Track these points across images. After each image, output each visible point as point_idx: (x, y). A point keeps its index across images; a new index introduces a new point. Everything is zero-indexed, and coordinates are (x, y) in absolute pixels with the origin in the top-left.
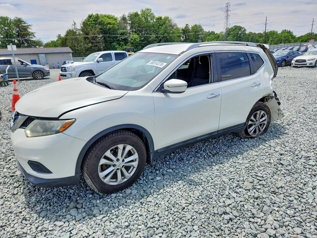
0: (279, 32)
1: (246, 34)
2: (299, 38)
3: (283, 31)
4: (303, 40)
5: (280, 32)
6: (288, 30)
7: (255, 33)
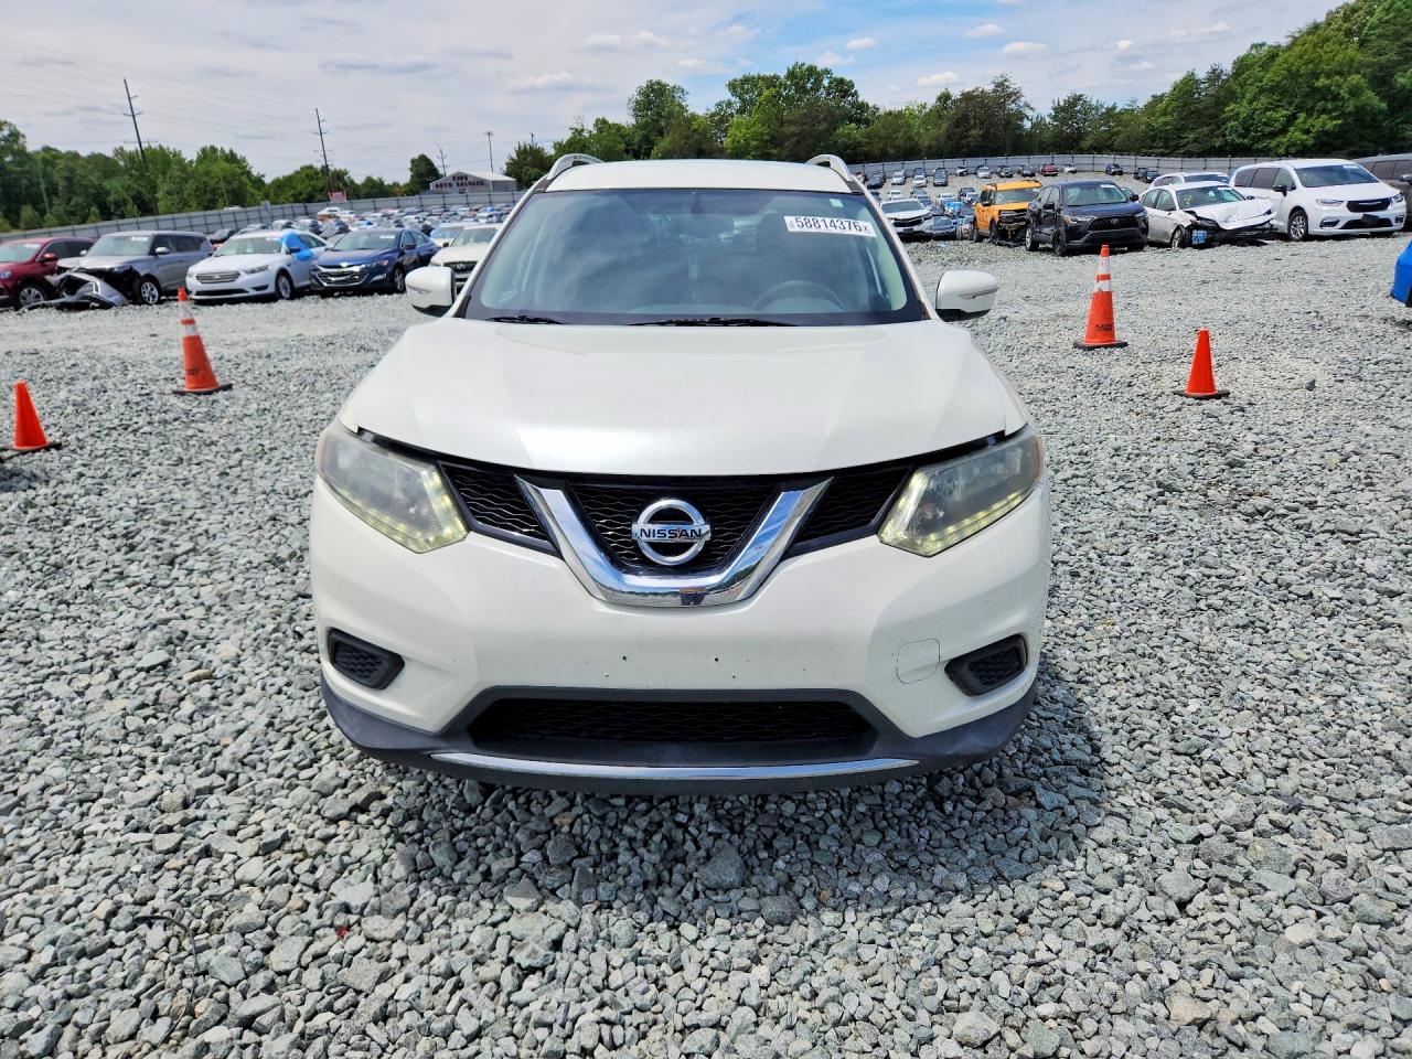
0: (190, 155)
1: (28, 156)
2: (281, 185)
3: (204, 150)
4: (300, 194)
5: (195, 158)
6: (227, 151)
7: (76, 156)
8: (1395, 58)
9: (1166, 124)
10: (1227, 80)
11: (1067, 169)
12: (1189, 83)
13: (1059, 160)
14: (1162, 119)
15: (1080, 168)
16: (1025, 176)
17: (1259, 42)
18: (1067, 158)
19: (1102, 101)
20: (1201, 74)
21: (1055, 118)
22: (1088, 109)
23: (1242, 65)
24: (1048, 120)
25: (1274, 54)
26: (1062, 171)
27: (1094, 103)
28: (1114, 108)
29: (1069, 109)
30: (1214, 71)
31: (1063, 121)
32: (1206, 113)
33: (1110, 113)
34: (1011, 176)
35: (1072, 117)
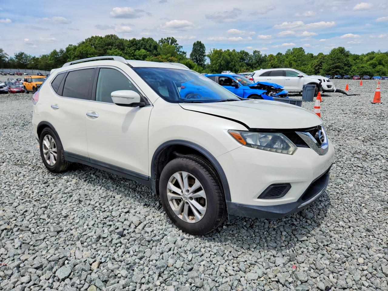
8: (103, 52)
9: (51, 63)
10: (65, 53)
11: (25, 73)
12: (55, 53)
13: (21, 71)
14: (50, 62)
15: (29, 73)
16: (11, 75)
17: (71, 44)
18: (24, 70)
19: (30, 55)
20: (58, 50)
21: (16, 58)
22: (26, 57)
23: (68, 49)
24: (14, 59)
25: (75, 48)
26: (23, 74)
27: (28, 55)
28: (35, 57)
29: (20, 56)
30: (61, 50)
31: (20, 60)
32: (62, 61)
33: (34, 58)
34: (6, 75)
35: (22, 59)
